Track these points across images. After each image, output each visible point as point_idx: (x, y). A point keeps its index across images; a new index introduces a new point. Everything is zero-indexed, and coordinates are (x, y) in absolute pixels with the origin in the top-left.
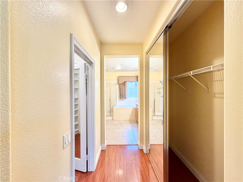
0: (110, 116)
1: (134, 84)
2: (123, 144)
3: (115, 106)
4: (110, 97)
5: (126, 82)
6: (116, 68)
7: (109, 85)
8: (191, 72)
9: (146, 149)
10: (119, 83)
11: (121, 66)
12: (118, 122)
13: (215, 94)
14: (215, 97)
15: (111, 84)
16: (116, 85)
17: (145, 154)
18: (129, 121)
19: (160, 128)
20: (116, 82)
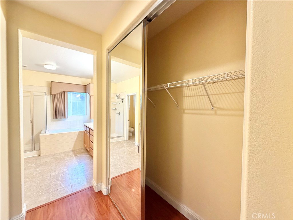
0: (33, 149)
1: (79, 95)
2: (66, 195)
3: (43, 132)
4: (32, 117)
5: (67, 92)
6: (46, 67)
7: (29, 94)
8: (168, 84)
9: (107, 189)
10: (53, 94)
11: (57, 64)
12: (52, 158)
13: (184, 110)
14: (184, 112)
15: (35, 94)
16: (46, 96)
17: (106, 197)
18: (72, 153)
19: (118, 153)
20: (46, 90)
